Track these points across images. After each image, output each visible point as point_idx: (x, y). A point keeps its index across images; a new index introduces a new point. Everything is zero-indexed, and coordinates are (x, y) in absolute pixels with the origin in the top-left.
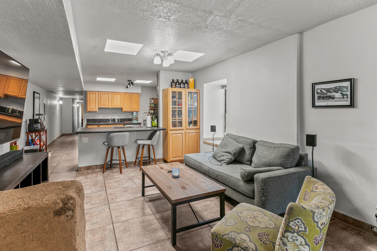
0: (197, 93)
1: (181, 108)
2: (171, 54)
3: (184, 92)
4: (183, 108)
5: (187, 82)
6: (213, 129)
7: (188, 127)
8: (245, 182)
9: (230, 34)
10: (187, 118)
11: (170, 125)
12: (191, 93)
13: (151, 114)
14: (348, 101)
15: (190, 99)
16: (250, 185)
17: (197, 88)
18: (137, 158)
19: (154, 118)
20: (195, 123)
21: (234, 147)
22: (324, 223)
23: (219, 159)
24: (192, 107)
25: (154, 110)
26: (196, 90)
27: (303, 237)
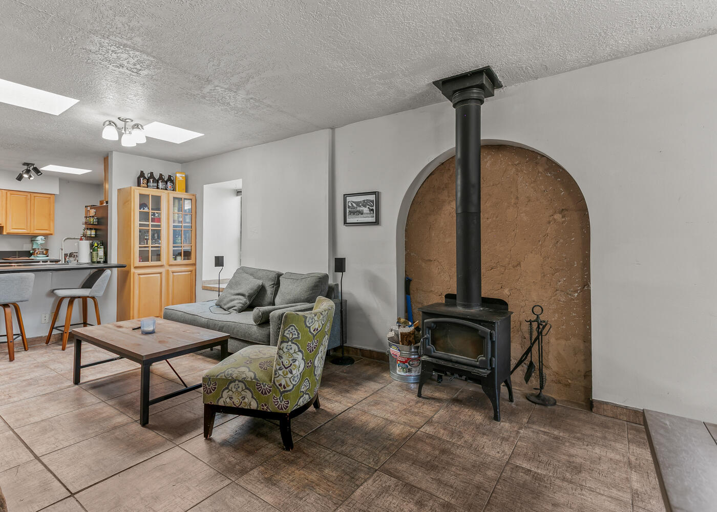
0: (191, 200)
1: (159, 226)
2: (140, 126)
3: (166, 197)
4: (162, 226)
5: (170, 179)
6: (219, 262)
7: (172, 262)
8: (260, 327)
9: (241, 113)
10: (171, 244)
11: (135, 256)
12: (180, 199)
13: (89, 238)
14: (374, 217)
15: (176, 211)
16: (264, 329)
17: (191, 191)
18: (53, 328)
19: (97, 246)
20: (187, 255)
21: (249, 285)
22: (317, 329)
23: (225, 307)
24: (181, 224)
25: (96, 230)
26: (189, 195)
27: (296, 344)
